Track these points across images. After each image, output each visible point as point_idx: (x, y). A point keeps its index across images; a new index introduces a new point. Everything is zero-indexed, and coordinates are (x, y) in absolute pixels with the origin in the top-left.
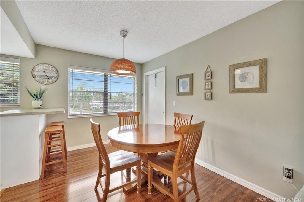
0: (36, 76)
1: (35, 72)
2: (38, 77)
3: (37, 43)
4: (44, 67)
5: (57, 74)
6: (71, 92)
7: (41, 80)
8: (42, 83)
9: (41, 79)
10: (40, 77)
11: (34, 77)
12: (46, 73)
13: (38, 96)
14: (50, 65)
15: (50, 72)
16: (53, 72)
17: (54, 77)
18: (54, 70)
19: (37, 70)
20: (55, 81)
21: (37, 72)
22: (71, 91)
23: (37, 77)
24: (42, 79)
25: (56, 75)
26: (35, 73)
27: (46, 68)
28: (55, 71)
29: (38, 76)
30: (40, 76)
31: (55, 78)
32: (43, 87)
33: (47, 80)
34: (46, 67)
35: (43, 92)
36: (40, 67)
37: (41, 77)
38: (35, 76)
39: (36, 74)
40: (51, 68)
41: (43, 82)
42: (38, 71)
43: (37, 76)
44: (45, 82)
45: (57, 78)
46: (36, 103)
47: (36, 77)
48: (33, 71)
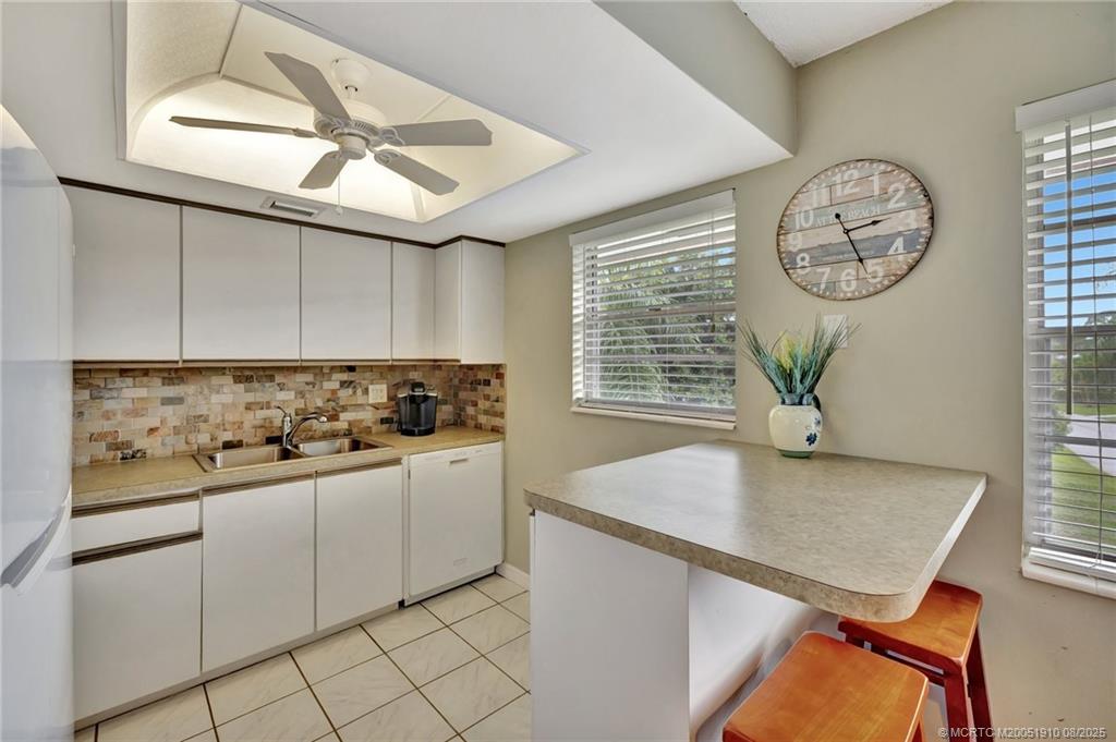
0: (798, 258)
1: (790, 236)
2: (806, 263)
4: (838, 191)
5: (924, 213)
6: (1054, 344)
7: (825, 277)
8: (830, 294)
9: (819, 270)
10: (816, 263)
11: (787, 263)
12: (848, 226)
14: (872, 161)
15: (876, 212)
16: (891, 205)
17: (899, 242)
18: (901, 183)
19: (799, 221)
20: (911, 269)
21: (799, 234)
22: (1057, 331)
23: (803, 266)
24: (827, 270)
25: (915, 220)
26: (794, 242)
27: (848, 191)
28: (908, 190)
29: (807, 258)
30: (816, 253)
31: (909, 244)
32: (833, 320)
33: (854, 273)
34: (847, 183)
36: (817, 196)
37: (822, 255)
38: (792, 256)
39: (799, 247)
40: (876, 179)
41: (833, 285)
42: (805, 225)
43: (803, 259)
44: (843, 285)
45: (922, 245)
47: (800, 264)
48: (781, 230)
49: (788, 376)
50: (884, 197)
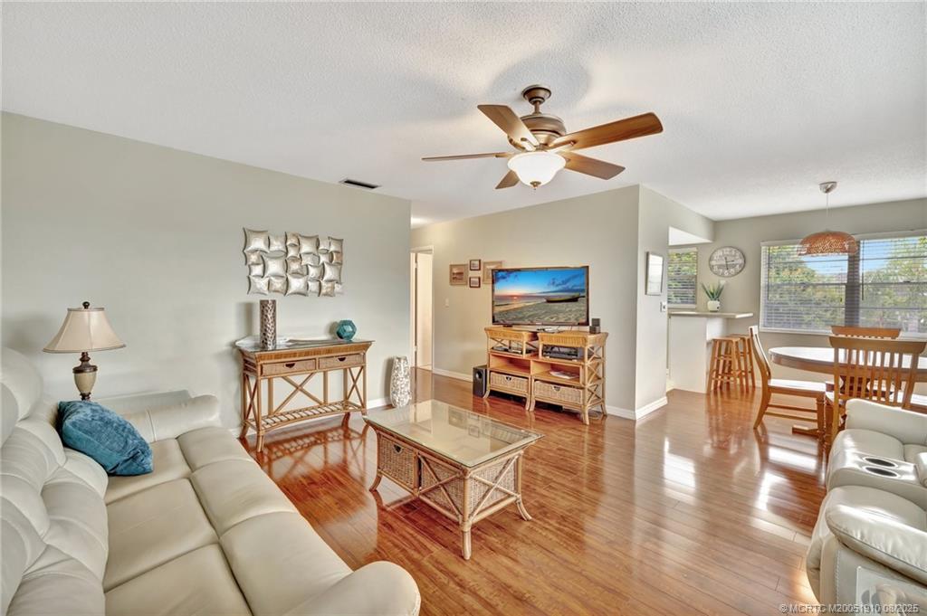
1: (712, 261)
3: (715, 219)
4: (725, 252)
5: (743, 260)
7: (721, 272)
8: (722, 275)
9: (719, 270)
11: (712, 268)
12: (727, 261)
13: (715, 295)
14: (733, 248)
15: (733, 259)
16: (736, 258)
17: (738, 266)
18: (738, 254)
19: (715, 258)
20: (740, 271)
21: (715, 261)
23: (716, 269)
24: (722, 270)
25: (741, 261)
26: (713, 263)
27: (727, 253)
28: (740, 255)
31: (740, 266)
32: (723, 282)
33: (728, 271)
34: (727, 251)
35: (722, 289)
36: (720, 253)
37: (720, 267)
38: (713, 266)
39: (715, 264)
40: (734, 252)
43: (716, 267)
44: (725, 274)
45: (743, 267)
46: (713, 304)
48: (710, 259)
49: (712, 294)
50: (735, 256)
